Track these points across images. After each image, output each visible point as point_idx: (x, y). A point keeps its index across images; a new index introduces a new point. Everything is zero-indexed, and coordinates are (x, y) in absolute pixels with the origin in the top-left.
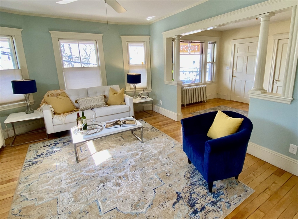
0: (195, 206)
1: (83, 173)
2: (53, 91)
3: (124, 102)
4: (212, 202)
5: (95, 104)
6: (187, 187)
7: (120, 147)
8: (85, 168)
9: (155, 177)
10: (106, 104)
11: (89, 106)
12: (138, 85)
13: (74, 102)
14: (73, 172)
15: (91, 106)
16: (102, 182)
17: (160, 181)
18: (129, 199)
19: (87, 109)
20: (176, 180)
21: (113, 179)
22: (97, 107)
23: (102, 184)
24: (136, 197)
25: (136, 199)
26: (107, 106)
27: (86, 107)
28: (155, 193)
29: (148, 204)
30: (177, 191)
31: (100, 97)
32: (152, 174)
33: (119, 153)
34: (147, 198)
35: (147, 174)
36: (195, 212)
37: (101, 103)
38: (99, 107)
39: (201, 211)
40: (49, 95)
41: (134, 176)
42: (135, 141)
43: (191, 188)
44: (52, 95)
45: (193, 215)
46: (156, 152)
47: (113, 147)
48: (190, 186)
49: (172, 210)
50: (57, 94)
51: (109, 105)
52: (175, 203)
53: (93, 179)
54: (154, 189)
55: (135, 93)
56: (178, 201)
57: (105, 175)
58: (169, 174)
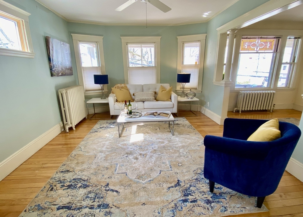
0: (188, 196)
1: (119, 145)
2: (119, 85)
3: (171, 99)
4: (208, 200)
5: (146, 98)
6: (191, 180)
7: (154, 134)
8: (122, 142)
9: (168, 163)
10: (155, 99)
11: (141, 99)
12: (187, 85)
13: (132, 94)
14: (114, 142)
15: (143, 99)
16: (127, 153)
17: (169, 167)
18: (138, 170)
19: (139, 101)
20: (184, 171)
21: (135, 154)
22: (147, 101)
23: (126, 155)
24: (144, 171)
25: (143, 173)
26: (155, 100)
27: (139, 99)
28: (160, 174)
29: (149, 179)
30: (179, 179)
32: (167, 160)
33: (150, 138)
34: (151, 175)
35: (162, 159)
36: (185, 201)
37: (151, 97)
38: (149, 101)
39: (191, 202)
40: (116, 87)
41: (151, 157)
42: (168, 133)
43: (194, 182)
44: (118, 88)
45: (182, 202)
46: (180, 145)
47: (148, 133)
49: (165, 190)
50: (121, 87)
51: (157, 100)
52: (172, 187)
53: (123, 150)
54: (160, 171)
55: (183, 92)
56: (175, 187)
57: (132, 150)
58: (180, 165)
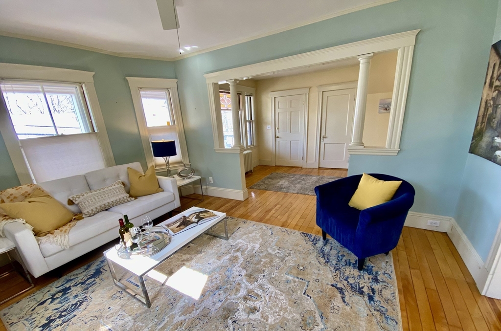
0: (363, 291)
1: (178, 319)
2: (10, 191)
3: (160, 187)
4: (372, 278)
6: (334, 274)
7: (199, 256)
8: (173, 308)
9: (290, 278)
10: (131, 196)
12: (172, 159)
13: (65, 202)
14: (157, 324)
15: (107, 204)
16: (226, 318)
17: (301, 280)
18: (288, 321)
19: (98, 212)
20: (316, 271)
21: (238, 306)
22: (117, 204)
23: (230, 321)
24: (295, 315)
25: (298, 316)
26: (134, 199)
27: (96, 208)
28: (310, 297)
29: (317, 315)
30: (330, 284)
31: (117, 186)
32: (282, 275)
33: (209, 266)
34: (308, 309)
35: (277, 278)
36: (371, 298)
37: (123, 196)
38: (121, 203)
39: (374, 294)
40: (5, 199)
41: (262, 288)
42: (215, 241)
43: (340, 274)
44: (13, 199)
45: (372, 302)
46: (257, 246)
47: (188, 260)
48: (337, 272)
49: (348, 308)
50: (23, 194)
51: (136, 198)
52: (343, 298)
53: (206, 320)
54: (304, 294)
55: (169, 171)
56: (343, 294)
57: (219, 304)
58: (301, 268)
